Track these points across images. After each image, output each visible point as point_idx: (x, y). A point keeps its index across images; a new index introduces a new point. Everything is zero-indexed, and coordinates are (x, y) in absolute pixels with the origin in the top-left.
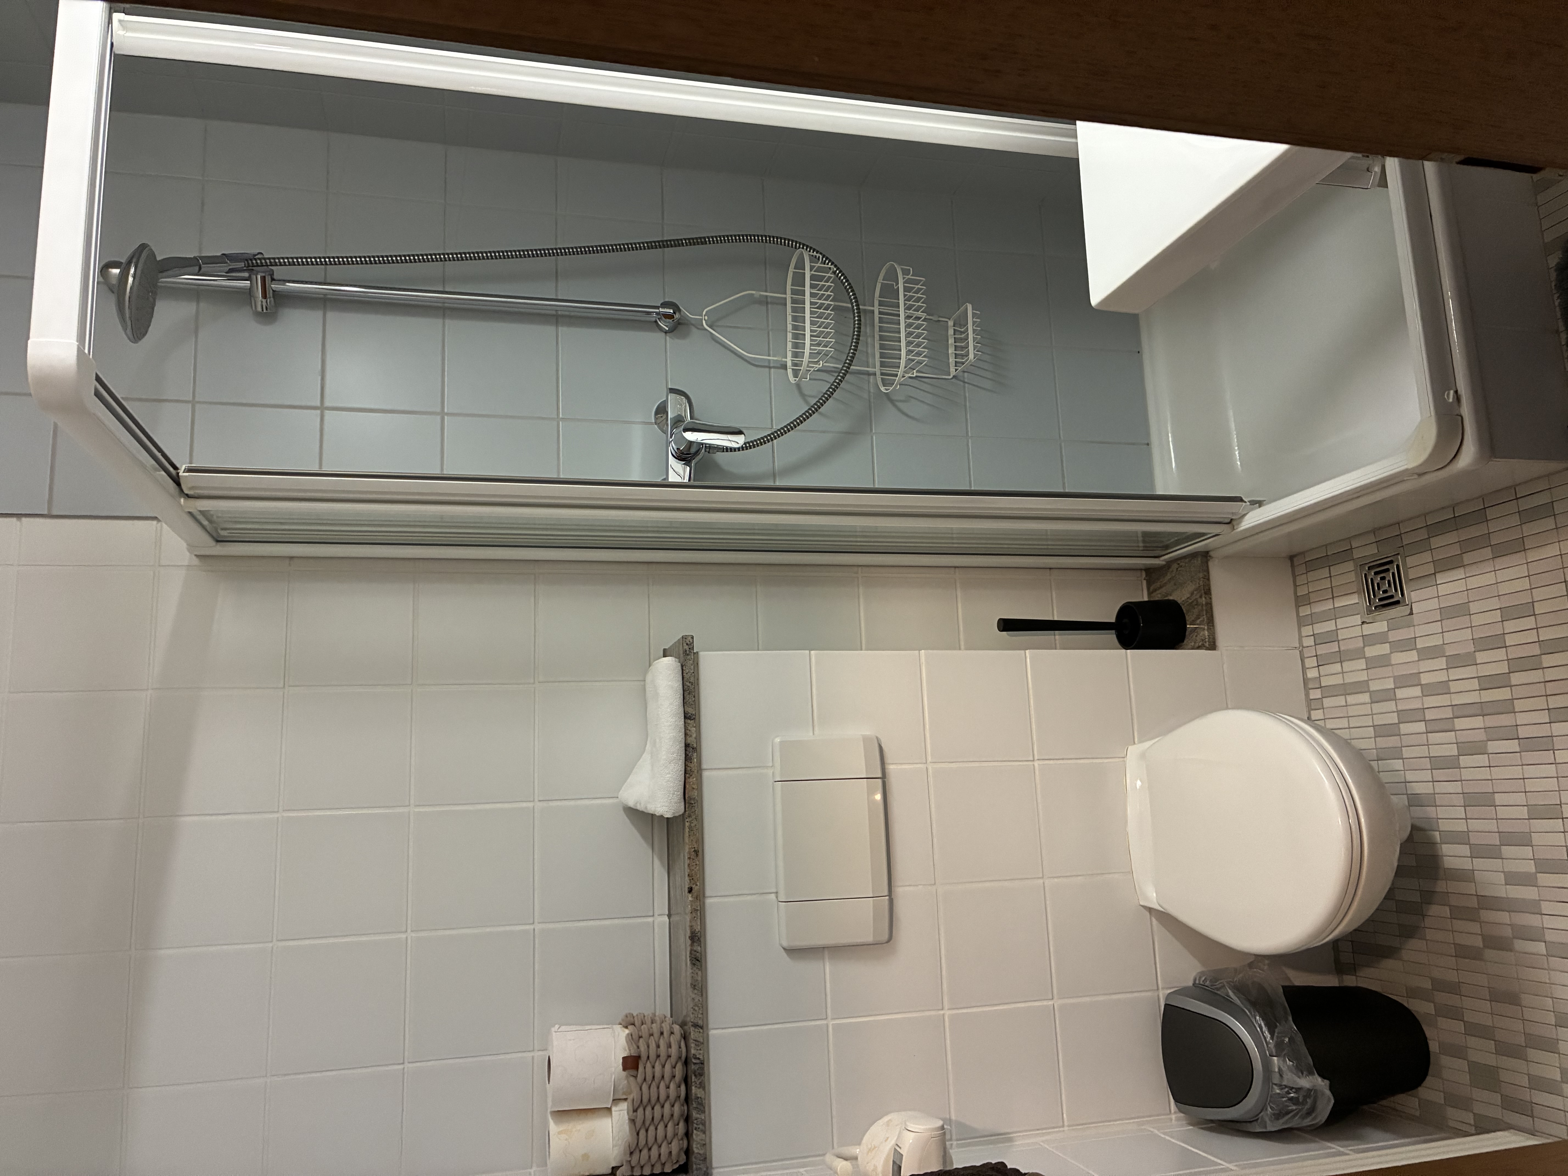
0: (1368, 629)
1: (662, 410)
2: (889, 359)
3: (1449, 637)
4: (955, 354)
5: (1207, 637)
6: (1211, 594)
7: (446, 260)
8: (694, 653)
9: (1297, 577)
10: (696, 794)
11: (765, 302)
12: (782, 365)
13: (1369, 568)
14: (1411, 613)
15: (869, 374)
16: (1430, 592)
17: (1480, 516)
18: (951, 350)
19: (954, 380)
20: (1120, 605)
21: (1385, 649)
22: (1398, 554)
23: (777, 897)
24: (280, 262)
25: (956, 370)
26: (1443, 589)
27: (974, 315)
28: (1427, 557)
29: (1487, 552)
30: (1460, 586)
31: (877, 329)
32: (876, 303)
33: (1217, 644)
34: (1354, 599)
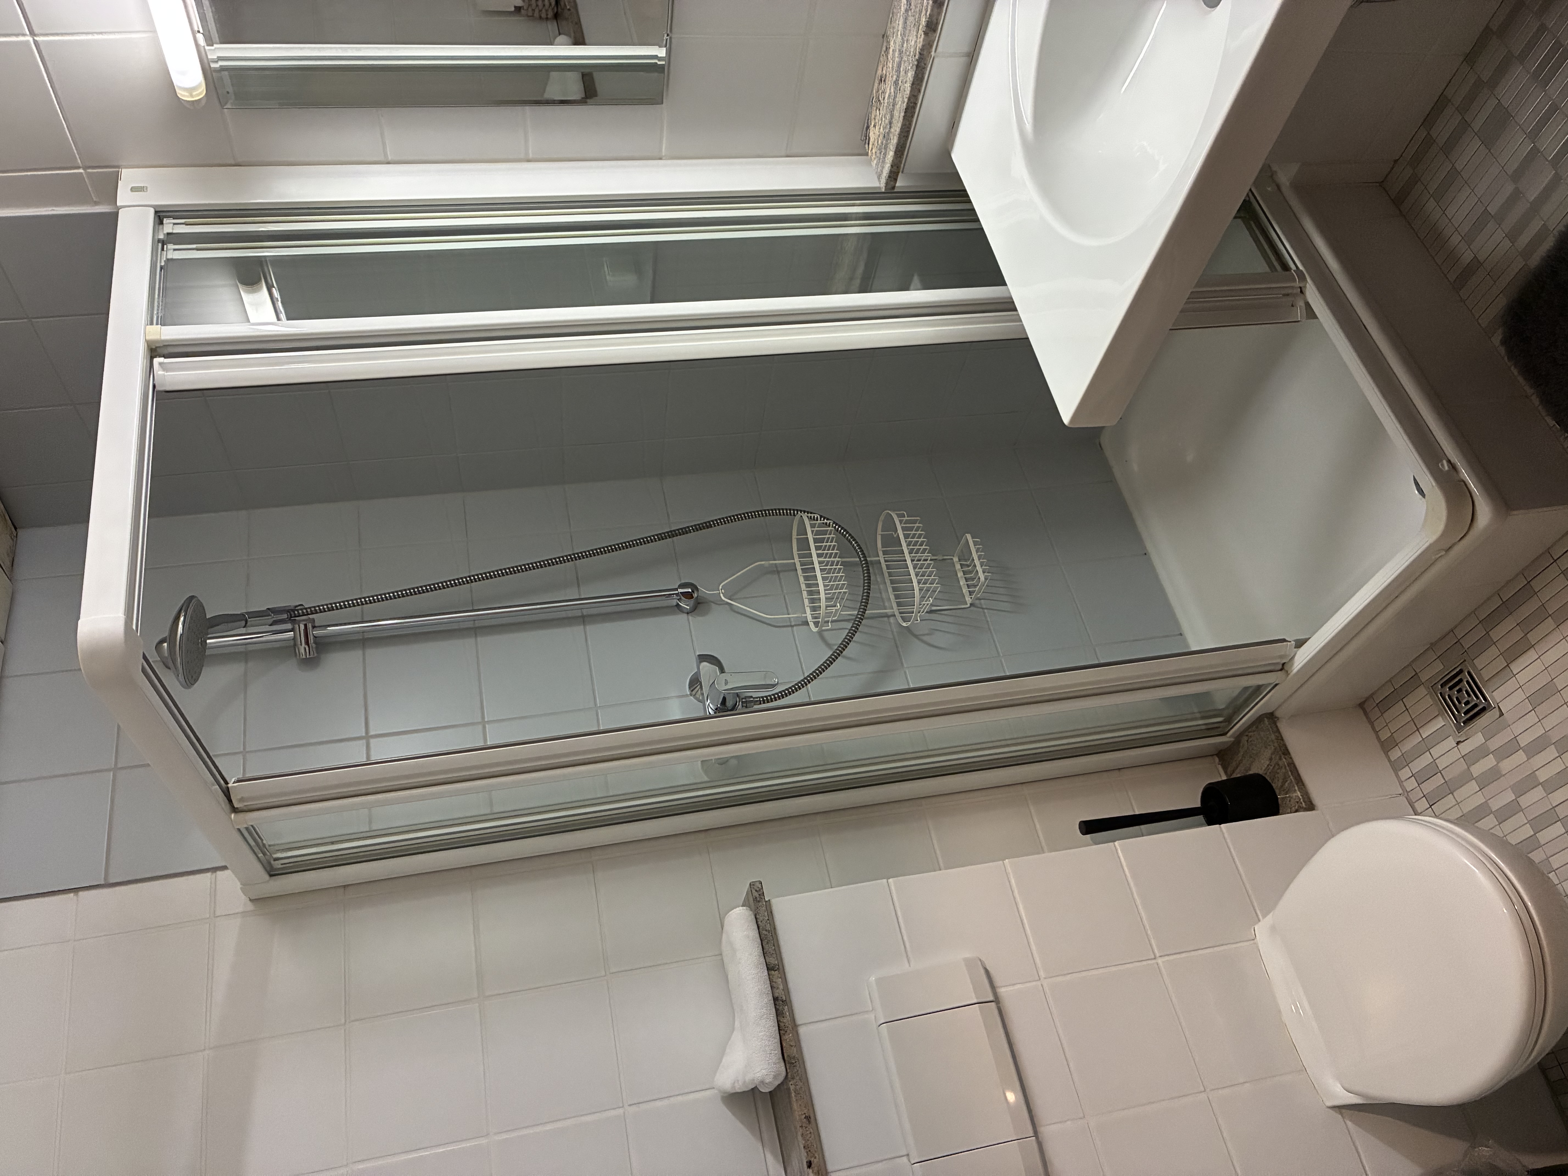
0: (1466, 748)
1: (695, 682)
2: (903, 600)
3: (1549, 723)
4: (967, 584)
5: (1301, 797)
6: (1289, 754)
7: (472, 582)
8: (766, 902)
9: (1375, 723)
10: (795, 1051)
11: (776, 571)
12: (802, 622)
13: (1442, 686)
14: (1502, 714)
15: (888, 616)
16: (1511, 684)
17: (1527, 592)
18: (962, 582)
19: (972, 608)
20: (1201, 790)
21: (1489, 762)
22: (1465, 661)
23: (909, 1161)
24: (320, 609)
25: (971, 598)
26: (1522, 678)
27: (975, 543)
28: (1493, 651)
29: (1550, 623)
30: (1538, 666)
31: (886, 575)
32: (881, 553)
33: (1314, 803)
34: (1440, 723)
